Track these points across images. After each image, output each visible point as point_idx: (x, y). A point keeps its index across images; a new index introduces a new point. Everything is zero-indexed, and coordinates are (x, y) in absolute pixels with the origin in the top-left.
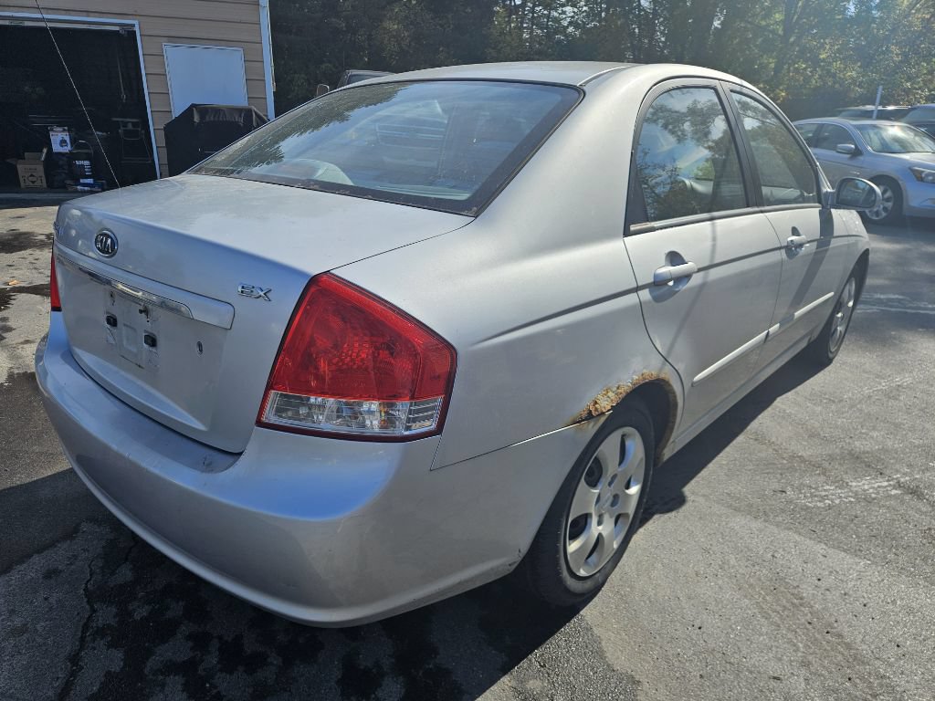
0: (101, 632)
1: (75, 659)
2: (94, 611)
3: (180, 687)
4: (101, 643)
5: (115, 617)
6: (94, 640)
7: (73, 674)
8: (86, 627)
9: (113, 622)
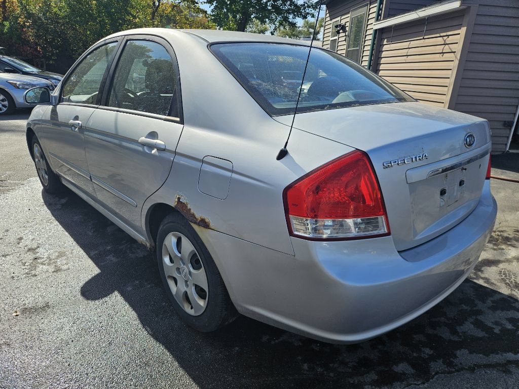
0: (450, 364)
1: (472, 369)
2: (437, 373)
3: (462, 327)
4: (456, 361)
5: (436, 362)
6: (456, 365)
7: (479, 366)
8: (450, 372)
9: (441, 361)
